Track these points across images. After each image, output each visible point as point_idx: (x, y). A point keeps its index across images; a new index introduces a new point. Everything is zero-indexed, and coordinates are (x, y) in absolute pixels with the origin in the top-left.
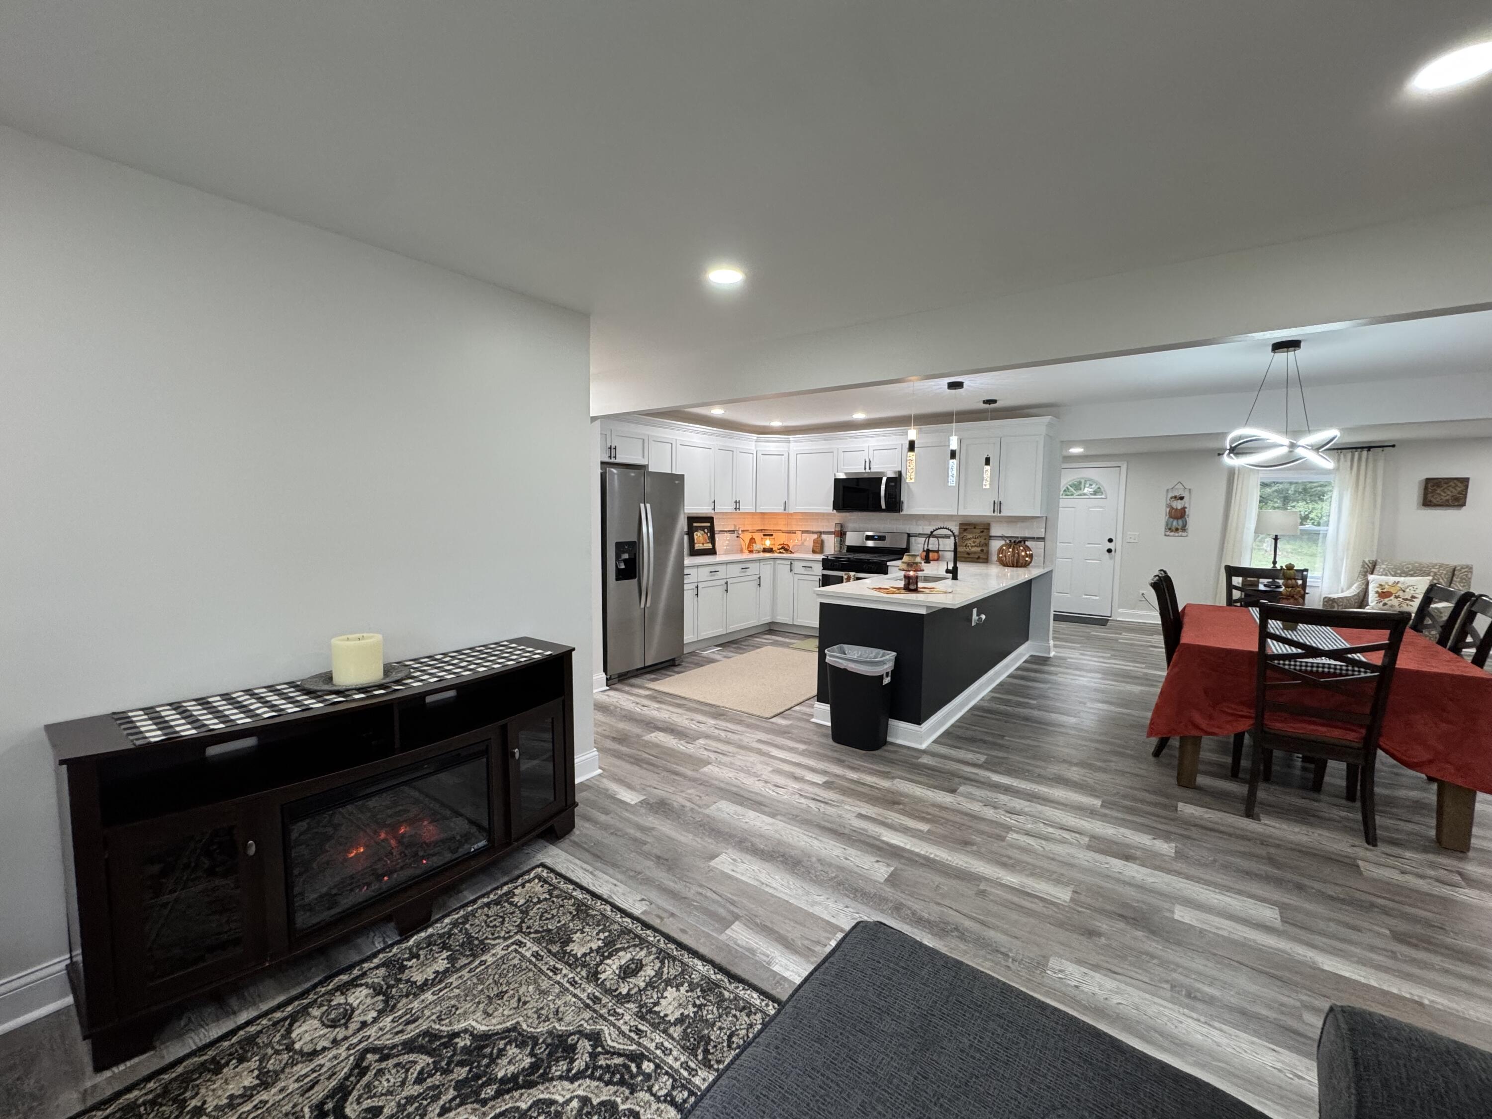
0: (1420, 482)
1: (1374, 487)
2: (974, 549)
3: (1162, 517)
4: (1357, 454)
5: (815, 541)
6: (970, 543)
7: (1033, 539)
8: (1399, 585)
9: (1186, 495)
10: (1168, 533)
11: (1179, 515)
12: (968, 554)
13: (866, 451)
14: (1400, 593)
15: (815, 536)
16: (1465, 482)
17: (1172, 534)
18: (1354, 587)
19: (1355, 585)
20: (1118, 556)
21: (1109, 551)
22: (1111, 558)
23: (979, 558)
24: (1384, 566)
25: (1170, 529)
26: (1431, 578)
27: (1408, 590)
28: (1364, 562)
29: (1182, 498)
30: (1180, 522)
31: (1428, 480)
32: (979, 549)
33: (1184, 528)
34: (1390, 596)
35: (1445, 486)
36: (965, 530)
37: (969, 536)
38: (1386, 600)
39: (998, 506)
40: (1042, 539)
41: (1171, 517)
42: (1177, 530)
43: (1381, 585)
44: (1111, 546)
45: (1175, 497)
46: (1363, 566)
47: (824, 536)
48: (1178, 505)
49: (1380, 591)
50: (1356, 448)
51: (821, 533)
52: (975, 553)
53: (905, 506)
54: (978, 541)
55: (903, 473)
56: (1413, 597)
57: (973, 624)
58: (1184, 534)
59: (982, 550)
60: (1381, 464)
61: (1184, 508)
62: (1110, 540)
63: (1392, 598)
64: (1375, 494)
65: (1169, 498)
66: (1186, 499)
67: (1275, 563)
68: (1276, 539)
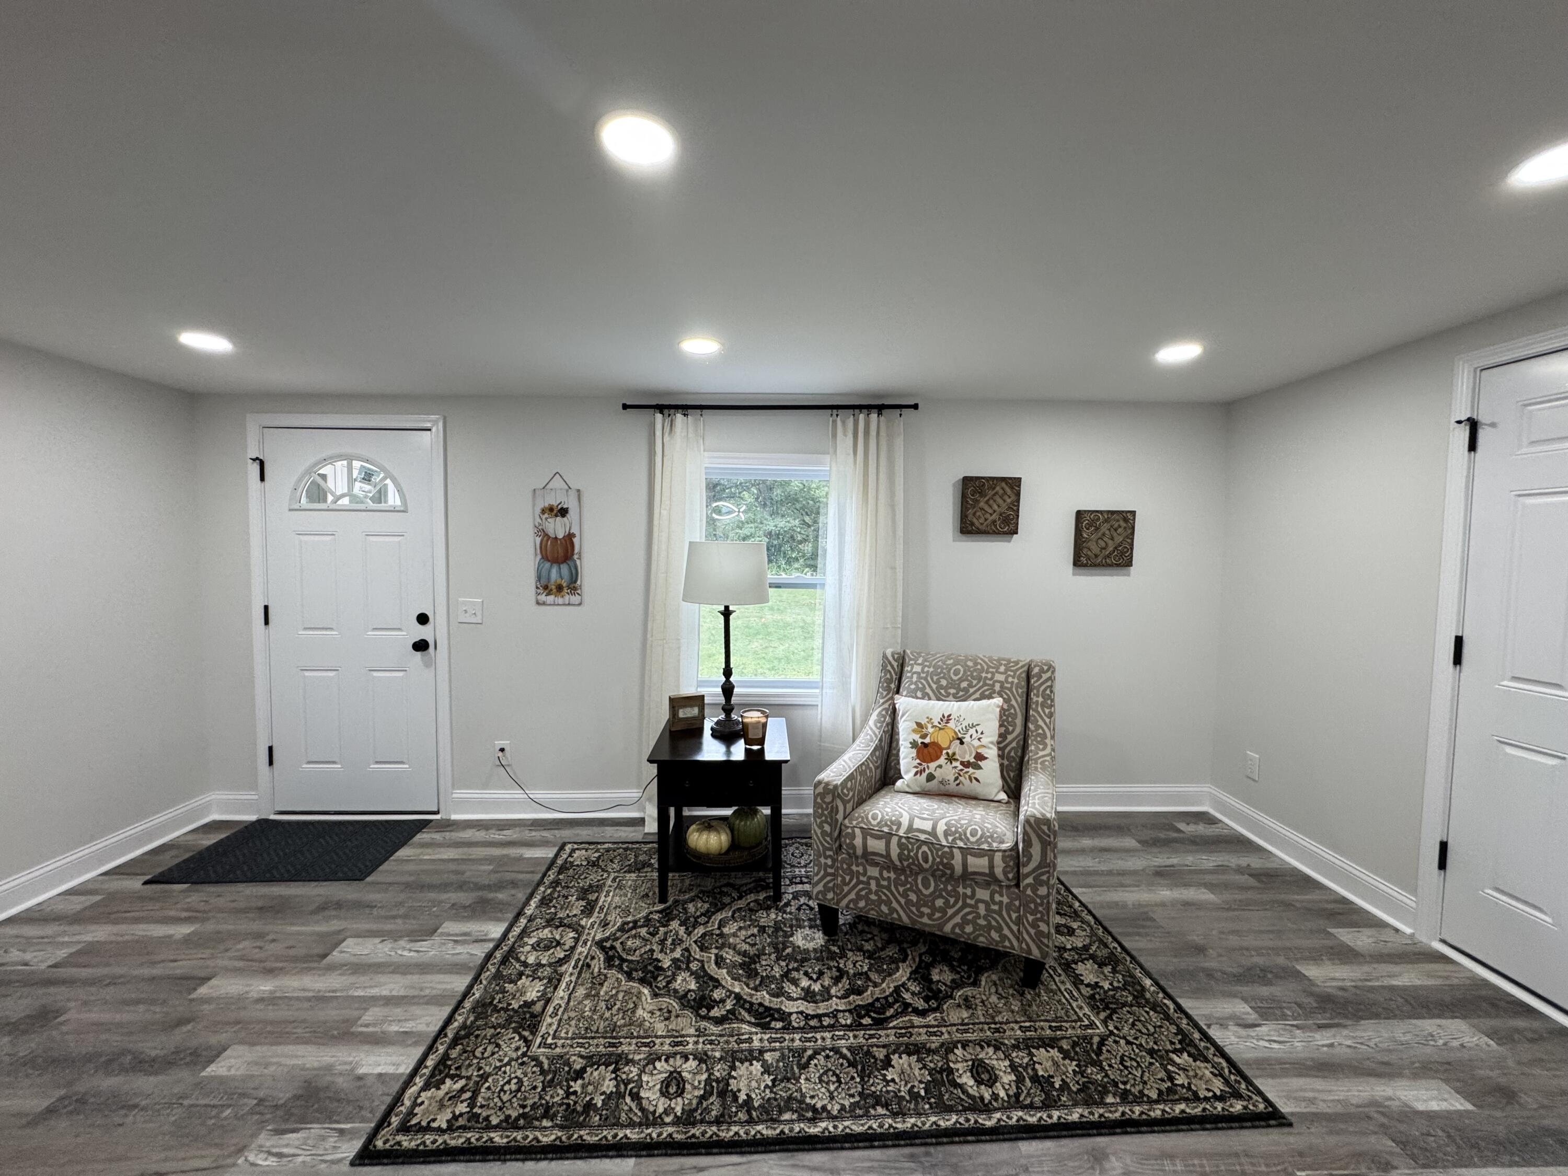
0: (954, 485)
1: (891, 492)
3: (526, 560)
4: (862, 417)
8: (952, 724)
9: (570, 503)
10: (543, 598)
11: (561, 551)
14: (955, 747)
16: (1014, 484)
17: (550, 599)
18: (871, 722)
19: (874, 717)
20: (441, 655)
21: (421, 646)
22: (427, 665)
24: (917, 669)
25: (546, 587)
26: (998, 701)
27: (967, 739)
28: (885, 656)
29: (563, 512)
30: (565, 569)
31: (967, 481)
33: (572, 585)
34: (938, 758)
35: (991, 493)
38: (933, 765)
41: (545, 558)
42: (560, 588)
43: (919, 725)
44: (424, 633)
45: (551, 509)
46: (884, 667)
48: (558, 528)
49: (917, 737)
50: (860, 407)
56: (980, 757)
58: (575, 599)
60: (899, 442)
61: (570, 537)
62: (423, 619)
63: (942, 760)
64: (892, 506)
65: (538, 511)
66: (573, 514)
67: (728, 672)
68: (727, 613)
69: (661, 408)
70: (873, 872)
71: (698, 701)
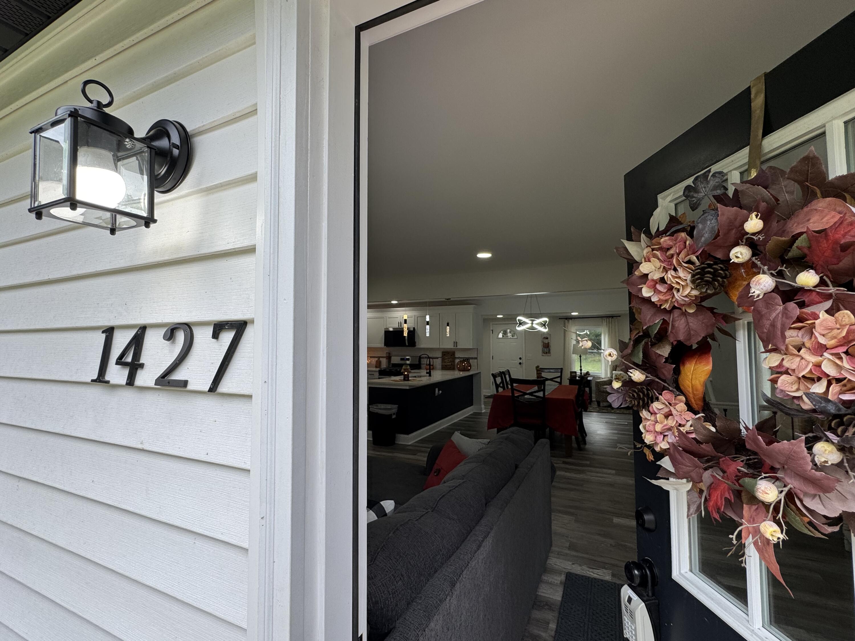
1: (615, 332)
2: (448, 364)
3: (540, 347)
4: (608, 319)
5: (377, 361)
6: (446, 361)
7: (472, 358)
9: (549, 337)
10: (543, 355)
11: (547, 346)
12: (446, 366)
13: (399, 318)
15: (377, 359)
17: (545, 355)
18: (608, 376)
19: (609, 374)
20: (524, 366)
21: (520, 363)
22: (521, 367)
23: (450, 368)
25: (544, 353)
28: (613, 366)
29: (547, 338)
30: (548, 349)
32: (450, 364)
33: (549, 352)
36: (445, 355)
37: (446, 358)
39: (456, 343)
40: (476, 358)
41: (544, 348)
42: (547, 353)
44: (521, 361)
45: (545, 338)
47: (381, 359)
48: (546, 341)
50: (610, 317)
51: (379, 357)
52: (448, 365)
53: (417, 344)
54: (450, 360)
55: (416, 328)
57: (436, 395)
58: (549, 355)
59: (452, 364)
60: (617, 324)
61: (549, 343)
62: (520, 359)
65: (542, 338)
66: (549, 339)
67: (581, 367)
68: (580, 356)
69: (566, 319)
70: (604, 394)
71: (576, 372)
